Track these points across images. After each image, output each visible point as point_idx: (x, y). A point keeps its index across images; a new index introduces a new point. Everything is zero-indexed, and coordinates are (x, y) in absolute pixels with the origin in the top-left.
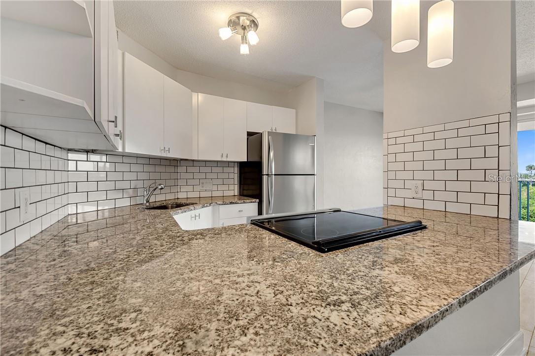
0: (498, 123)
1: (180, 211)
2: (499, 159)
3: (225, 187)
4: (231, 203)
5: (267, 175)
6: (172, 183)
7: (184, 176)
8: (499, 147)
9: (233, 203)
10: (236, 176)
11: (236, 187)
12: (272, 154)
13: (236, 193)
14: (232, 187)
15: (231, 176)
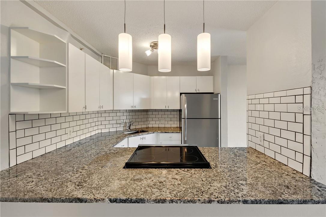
0: (303, 95)
1: (132, 136)
2: (303, 125)
3: (172, 122)
4: (165, 132)
5: (184, 118)
6: (145, 119)
7: (151, 116)
8: (303, 115)
9: (167, 132)
10: (178, 116)
11: (178, 122)
12: (186, 106)
13: (178, 126)
14: (176, 122)
15: (176, 116)
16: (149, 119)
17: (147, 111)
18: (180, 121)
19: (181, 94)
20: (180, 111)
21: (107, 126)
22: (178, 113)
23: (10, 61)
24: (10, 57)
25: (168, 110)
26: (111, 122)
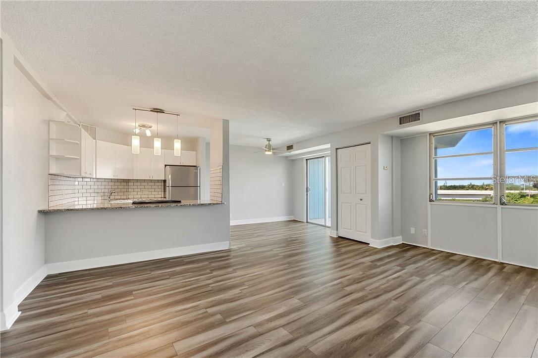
5: (168, 187)
7: (132, 187)
10: (163, 187)
11: (163, 193)
12: (170, 176)
13: (163, 196)
14: (160, 193)
15: (160, 187)
16: (130, 190)
17: (127, 181)
18: (165, 191)
19: (166, 166)
20: (165, 181)
21: (84, 195)
22: (163, 183)
23: (49, 142)
24: (49, 139)
25: (151, 181)
26: (88, 191)
